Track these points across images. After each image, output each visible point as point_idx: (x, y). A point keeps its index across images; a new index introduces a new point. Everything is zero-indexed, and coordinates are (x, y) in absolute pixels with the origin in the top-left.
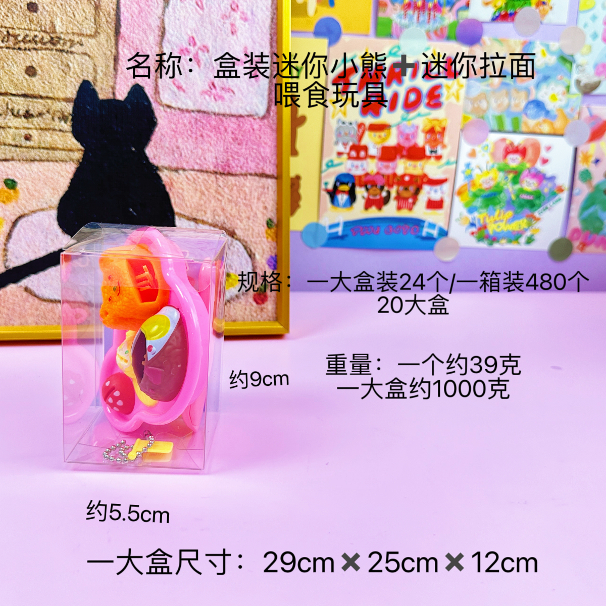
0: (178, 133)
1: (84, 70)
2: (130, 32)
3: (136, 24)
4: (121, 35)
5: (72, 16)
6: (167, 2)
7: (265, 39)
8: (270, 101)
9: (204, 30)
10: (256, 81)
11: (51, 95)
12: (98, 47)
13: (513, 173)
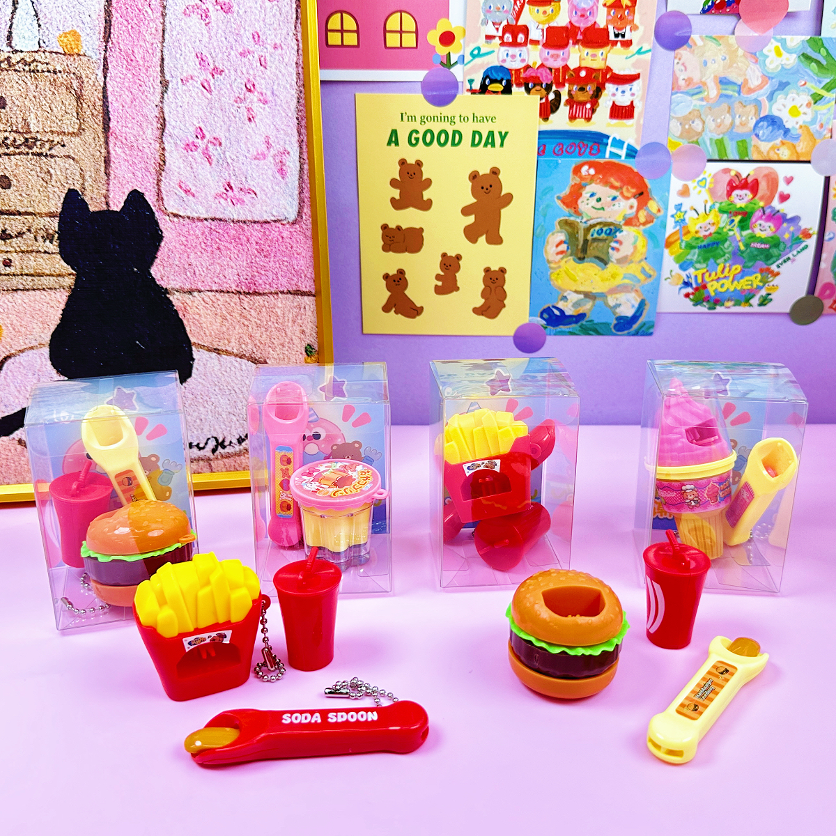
0: (189, 246)
1: (68, 176)
2: (122, 126)
3: (128, 115)
4: (111, 131)
5: (49, 110)
6: (165, 84)
7: (292, 125)
8: (301, 201)
9: (214, 118)
10: (283, 178)
11: (30, 210)
12: (85, 147)
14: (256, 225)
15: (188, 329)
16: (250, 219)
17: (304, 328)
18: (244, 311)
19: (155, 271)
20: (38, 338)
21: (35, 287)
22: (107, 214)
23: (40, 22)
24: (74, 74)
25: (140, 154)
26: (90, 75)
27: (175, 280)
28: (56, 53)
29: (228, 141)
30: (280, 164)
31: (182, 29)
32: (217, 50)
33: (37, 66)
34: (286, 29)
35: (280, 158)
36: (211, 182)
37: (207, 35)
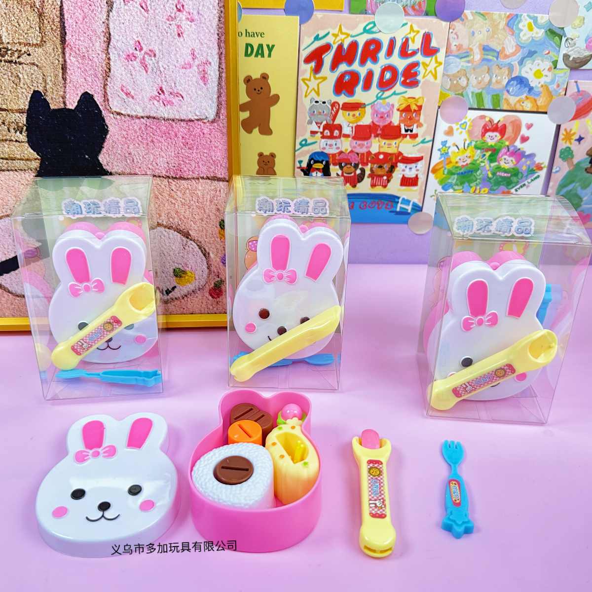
0: (129, 139)
1: (33, 80)
2: (76, 39)
3: (80, 30)
4: (67, 43)
5: (16, 25)
6: (110, 4)
7: (213, 40)
8: (219, 104)
9: (150, 33)
10: (205, 84)
11: (4, 107)
12: (46, 56)
13: (490, 150)
14: (182, 123)
16: (177, 117)
17: (219, 207)
18: (172, 192)
19: (102, 158)
22: (64, 111)
25: (90, 62)
27: (118, 165)
29: (161, 53)
30: (203, 72)
35: (203, 67)
36: (147, 87)
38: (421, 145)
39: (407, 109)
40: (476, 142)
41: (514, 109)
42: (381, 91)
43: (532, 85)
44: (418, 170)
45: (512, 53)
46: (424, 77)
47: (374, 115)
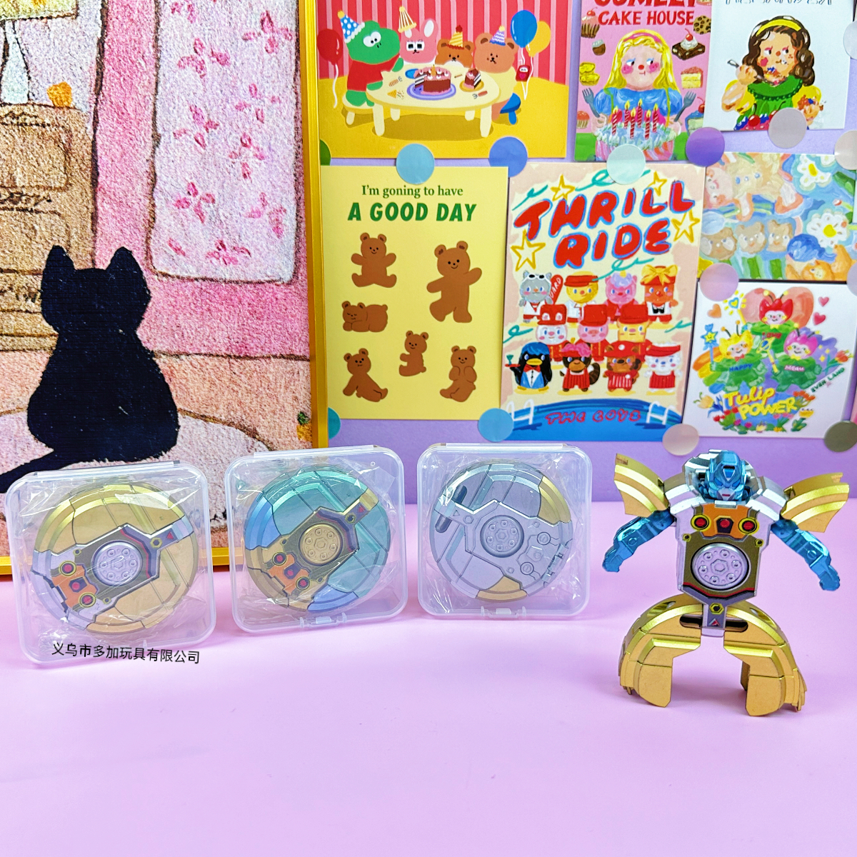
0: (178, 307)
1: (53, 232)
2: (112, 182)
3: (117, 170)
4: (99, 186)
5: (35, 164)
6: (157, 138)
7: (289, 182)
8: (297, 261)
9: (207, 173)
10: (278, 237)
11: (13, 267)
12: (71, 203)
13: (773, 336)
14: (249, 286)
15: (174, 395)
16: (242, 279)
17: (297, 395)
18: (234, 375)
19: (141, 332)
20: (16, 402)
21: (15, 348)
22: (94, 272)
23: (31, 75)
24: (63, 127)
25: (129, 210)
26: (79, 128)
27: (162, 342)
28: (46, 106)
29: (221, 198)
30: (276, 222)
31: (176, 82)
32: (212, 103)
33: (25, 119)
34: (285, 82)
35: (275, 215)
36: (202, 240)
37: (202, 88)
38: (677, 330)
39: (655, 282)
40: (754, 324)
41: (802, 279)
42: (619, 259)
43: (823, 245)
44: (673, 365)
45: (792, 204)
46: (676, 239)
47: (609, 291)
